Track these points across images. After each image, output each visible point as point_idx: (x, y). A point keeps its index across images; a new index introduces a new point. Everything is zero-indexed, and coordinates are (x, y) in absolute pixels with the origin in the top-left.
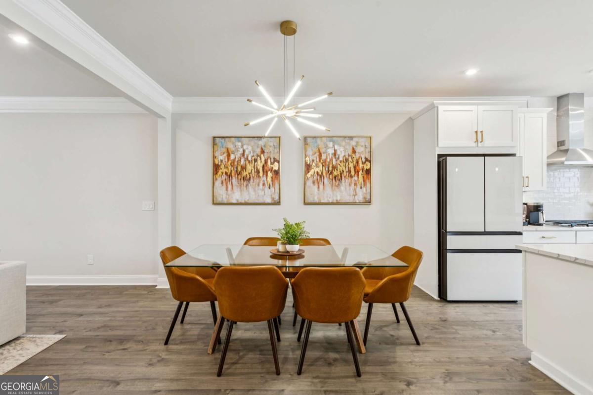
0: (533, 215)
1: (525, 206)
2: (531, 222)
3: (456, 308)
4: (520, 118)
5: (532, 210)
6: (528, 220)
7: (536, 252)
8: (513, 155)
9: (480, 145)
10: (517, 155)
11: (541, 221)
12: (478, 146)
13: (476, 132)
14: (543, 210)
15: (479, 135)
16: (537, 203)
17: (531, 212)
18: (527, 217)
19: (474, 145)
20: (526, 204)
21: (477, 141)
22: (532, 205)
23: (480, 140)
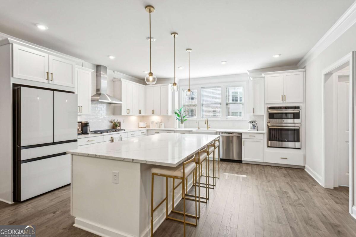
0: (84, 128)
1: (81, 123)
2: (83, 133)
3: (28, 205)
4: (77, 71)
5: (84, 126)
6: (81, 132)
7: (78, 154)
8: (73, 93)
9: (50, 82)
10: (75, 93)
11: (89, 132)
12: (49, 83)
13: (48, 73)
14: (89, 125)
15: (50, 75)
16: (86, 122)
17: (83, 127)
18: (82, 130)
19: (47, 81)
20: (81, 122)
21: (48, 79)
22: (84, 123)
23: (50, 79)
